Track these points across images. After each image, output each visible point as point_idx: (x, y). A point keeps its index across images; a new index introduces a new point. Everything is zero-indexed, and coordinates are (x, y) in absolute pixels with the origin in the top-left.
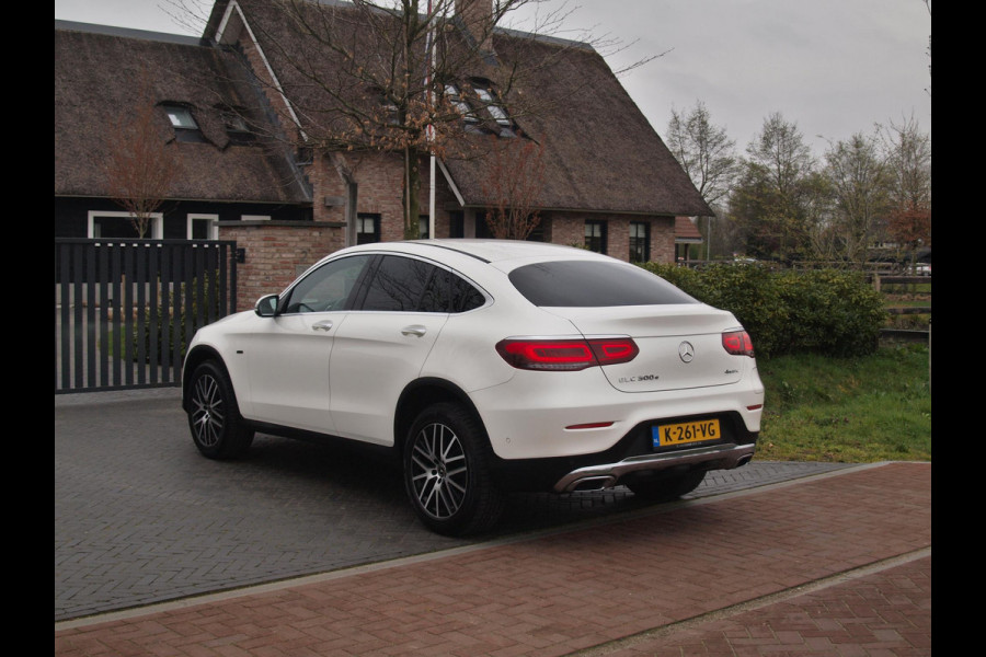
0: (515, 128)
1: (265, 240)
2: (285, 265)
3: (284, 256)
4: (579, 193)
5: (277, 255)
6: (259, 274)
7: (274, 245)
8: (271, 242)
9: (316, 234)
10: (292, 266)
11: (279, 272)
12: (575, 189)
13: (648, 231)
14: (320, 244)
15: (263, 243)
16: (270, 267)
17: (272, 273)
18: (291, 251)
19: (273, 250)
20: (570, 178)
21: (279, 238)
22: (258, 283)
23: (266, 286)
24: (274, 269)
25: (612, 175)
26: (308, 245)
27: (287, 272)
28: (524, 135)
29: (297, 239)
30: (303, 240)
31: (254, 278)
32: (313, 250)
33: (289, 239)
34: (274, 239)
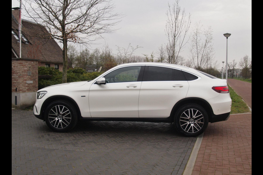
0: (28, 42)
1: (20, 64)
2: (25, 71)
3: (25, 68)
4: (44, 58)
5: (23, 68)
6: (17, 74)
7: (22, 65)
8: (21, 65)
9: (32, 62)
10: (27, 72)
11: (24, 73)
12: (44, 57)
13: (58, 67)
14: (33, 66)
15: (19, 65)
16: (21, 72)
17: (22, 73)
18: (26, 67)
19: (22, 67)
20: (42, 54)
21: (24, 63)
22: (17, 76)
23: (19, 77)
24: (22, 72)
25: (51, 54)
26: (31, 66)
27: (26, 73)
28: (31, 44)
29: (28, 64)
30: (29, 64)
31: (15, 75)
32: (32, 67)
33: (26, 64)
34: (22, 64)
